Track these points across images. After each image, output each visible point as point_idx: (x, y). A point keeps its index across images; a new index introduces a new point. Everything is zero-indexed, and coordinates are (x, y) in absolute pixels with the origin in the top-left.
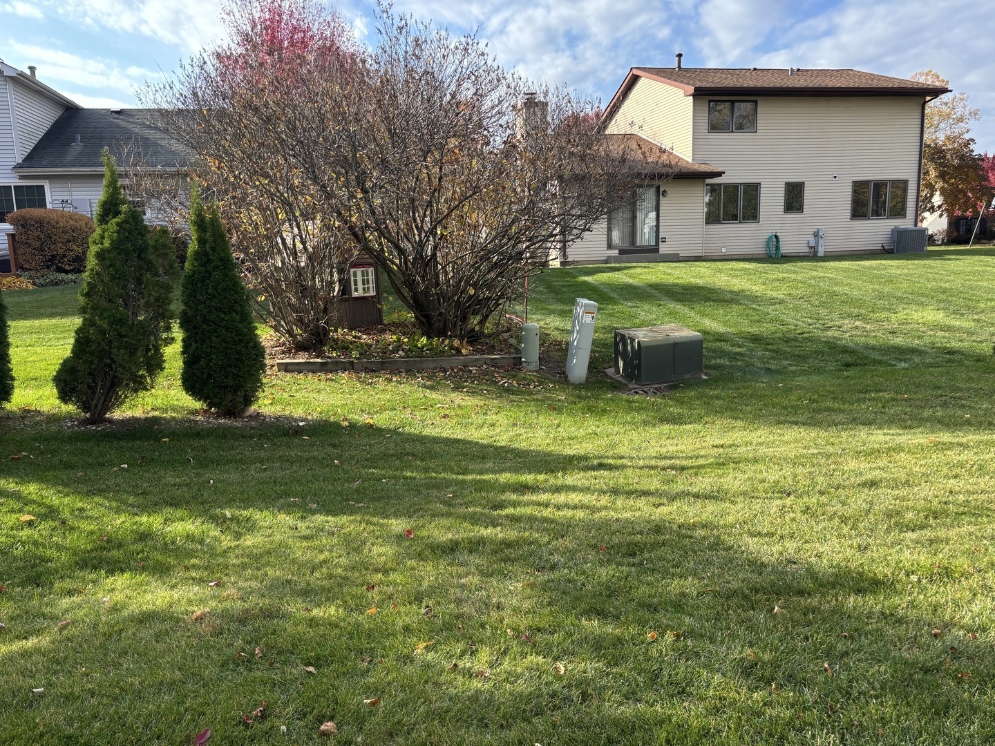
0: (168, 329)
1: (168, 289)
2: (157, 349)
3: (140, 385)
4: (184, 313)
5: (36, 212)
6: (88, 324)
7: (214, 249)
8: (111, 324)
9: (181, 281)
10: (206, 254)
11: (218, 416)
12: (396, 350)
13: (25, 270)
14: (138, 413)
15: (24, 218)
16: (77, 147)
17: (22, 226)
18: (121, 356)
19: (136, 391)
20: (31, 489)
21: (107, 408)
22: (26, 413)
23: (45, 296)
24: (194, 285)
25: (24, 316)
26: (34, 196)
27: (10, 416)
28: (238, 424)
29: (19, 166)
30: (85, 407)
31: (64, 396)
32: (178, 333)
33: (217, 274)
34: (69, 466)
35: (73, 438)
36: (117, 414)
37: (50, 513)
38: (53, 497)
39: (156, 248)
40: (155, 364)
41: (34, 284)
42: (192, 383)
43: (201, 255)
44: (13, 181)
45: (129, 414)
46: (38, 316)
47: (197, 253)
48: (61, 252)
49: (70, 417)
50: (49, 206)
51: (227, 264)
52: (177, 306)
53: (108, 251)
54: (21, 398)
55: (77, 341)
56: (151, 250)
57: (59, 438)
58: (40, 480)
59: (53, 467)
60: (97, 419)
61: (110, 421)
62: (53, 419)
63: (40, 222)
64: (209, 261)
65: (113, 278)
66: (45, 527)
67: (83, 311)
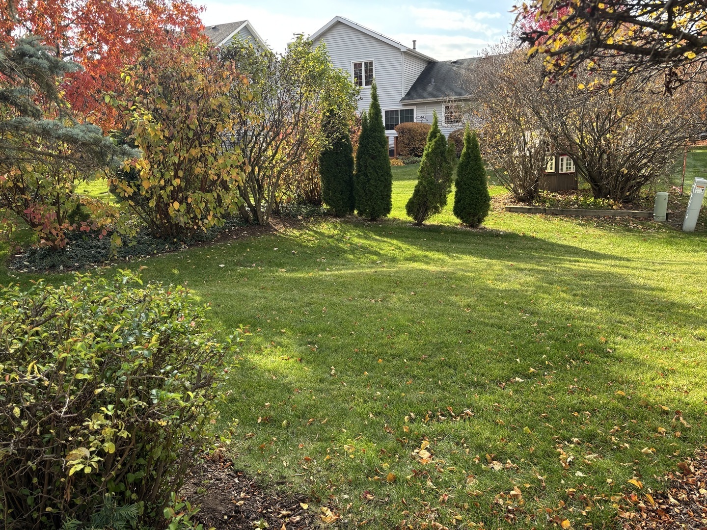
0: (450, 186)
1: (451, 169)
2: (445, 196)
3: (437, 211)
4: (457, 180)
5: (408, 125)
6: (420, 183)
7: (472, 151)
8: (428, 184)
9: (457, 166)
10: (469, 154)
11: (466, 226)
12: (573, 205)
13: (400, 155)
14: (435, 223)
15: (403, 129)
16: (432, 86)
17: (402, 132)
18: (430, 197)
19: (435, 213)
20: (395, 242)
21: (423, 220)
22: (395, 219)
23: (408, 169)
24: (463, 168)
25: (398, 179)
26: (408, 115)
27: (389, 220)
28: (474, 230)
29: (403, 99)
30: (415, 219)
31: (409, 213)
32: (454, 188)
33: (472, 163)
34: (407, 237)
35: (409, 229)
36: (427, 223)
37: (400, 248)
38: (400, 244)
39: (448, 152)
40: (443, 202)
41: (404, 163)
42: (457, 212)
43: (467, 154)
44: (399, 107)
45: (432, 223)
46: (404, 179)
47: (465, 154)
48: (417, 146)
49: (410, 222)
50: (415, 121)
51: (477, 158)
52: (454, 177)
53: (430, 153)
54: (393, 214)
55: (415, 190)
56: (446, 153)
57: (405, 229)
58: (397, 240)
59: (402, 237)
60: (419, 224)
61: (424, 225)
62: (404, 222)
63: (410, 130)
64: (470, 157)
65: (431, 165)
66: (397, 251)
67: (419, 178)
